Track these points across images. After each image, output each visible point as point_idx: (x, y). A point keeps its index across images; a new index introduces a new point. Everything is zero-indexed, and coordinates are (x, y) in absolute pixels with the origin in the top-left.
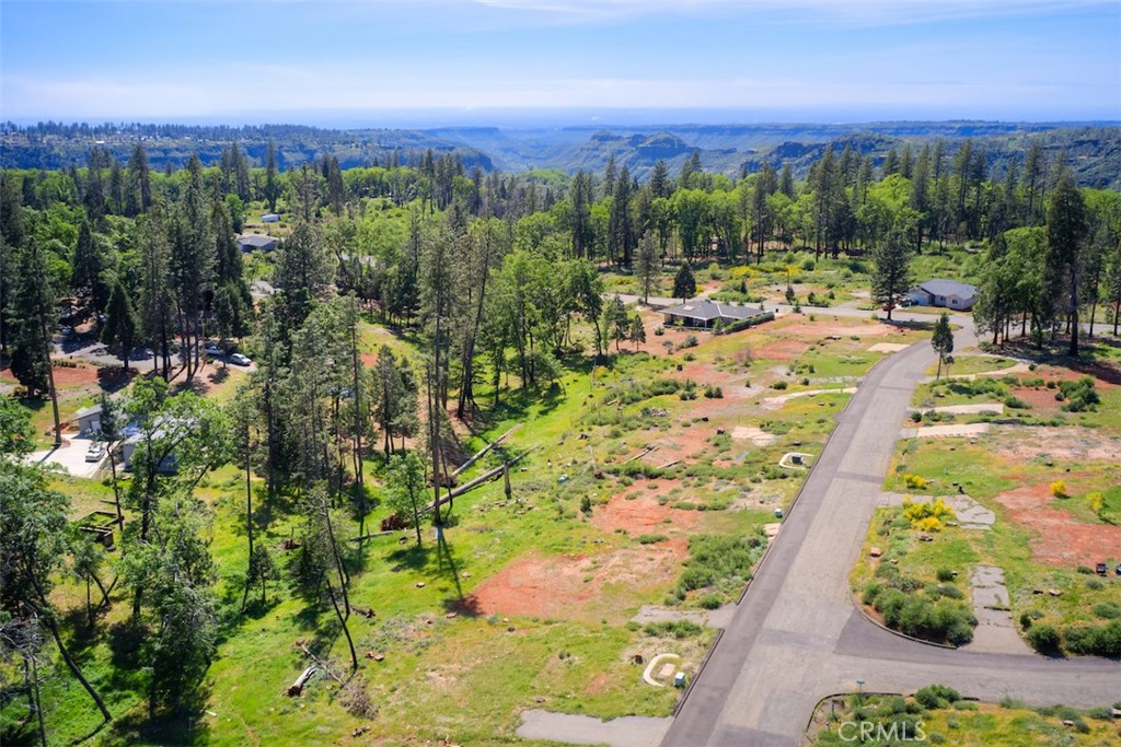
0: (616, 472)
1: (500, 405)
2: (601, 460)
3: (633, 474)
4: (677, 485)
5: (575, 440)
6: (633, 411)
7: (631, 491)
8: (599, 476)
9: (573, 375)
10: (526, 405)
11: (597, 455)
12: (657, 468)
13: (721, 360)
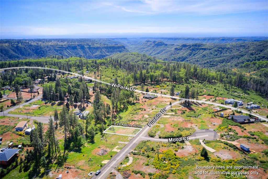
0: (131, 120)
1: (120, 110)
2: (130, 118)
3: (133, 121)
4: (137, 122)
5: (128, 116)
6: (135, 112)
7: (132, 122)
8: (129, 121)
9: (130, 106)
10: (124, 110)
11: (129, 118)
12: (135, 120)
13: (148, 104)
